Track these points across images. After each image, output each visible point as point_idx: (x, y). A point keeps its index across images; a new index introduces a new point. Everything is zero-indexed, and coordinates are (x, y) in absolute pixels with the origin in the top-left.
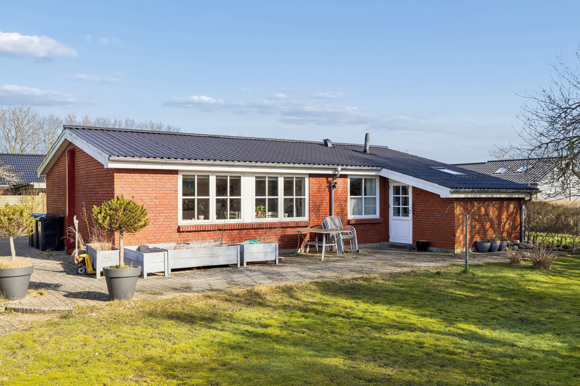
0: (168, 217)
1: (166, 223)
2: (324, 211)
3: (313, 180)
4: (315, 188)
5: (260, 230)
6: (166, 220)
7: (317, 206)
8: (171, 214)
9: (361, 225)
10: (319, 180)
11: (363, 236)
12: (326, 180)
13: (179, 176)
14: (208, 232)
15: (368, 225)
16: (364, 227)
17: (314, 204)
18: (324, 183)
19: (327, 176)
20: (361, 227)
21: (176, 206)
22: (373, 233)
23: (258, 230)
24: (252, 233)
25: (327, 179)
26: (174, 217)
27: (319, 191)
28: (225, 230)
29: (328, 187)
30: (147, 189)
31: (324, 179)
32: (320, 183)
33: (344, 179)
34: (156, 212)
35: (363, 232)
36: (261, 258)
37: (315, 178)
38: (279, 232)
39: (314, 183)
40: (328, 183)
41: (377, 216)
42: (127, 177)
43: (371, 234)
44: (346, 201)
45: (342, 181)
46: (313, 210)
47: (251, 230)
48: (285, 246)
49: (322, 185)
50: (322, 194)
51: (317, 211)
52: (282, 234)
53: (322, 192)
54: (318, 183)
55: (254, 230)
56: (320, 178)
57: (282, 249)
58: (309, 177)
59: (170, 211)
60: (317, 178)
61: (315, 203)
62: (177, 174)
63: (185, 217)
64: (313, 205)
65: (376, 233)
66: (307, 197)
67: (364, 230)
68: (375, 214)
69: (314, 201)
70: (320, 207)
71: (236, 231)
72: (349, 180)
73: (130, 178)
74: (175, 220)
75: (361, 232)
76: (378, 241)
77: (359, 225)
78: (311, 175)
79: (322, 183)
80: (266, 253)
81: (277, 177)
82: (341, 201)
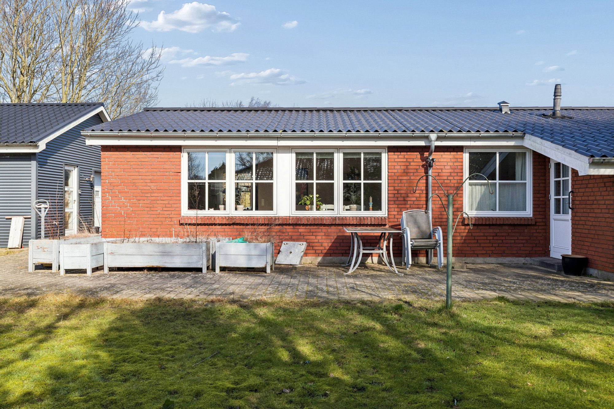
0: (167, 206)
1: (165, 213)
2: (416, 203)
3: (395, 156)
4: (399, 168)
5: (301, 227)
6: (165, 209)
7: (403, 195)
8: (171, 202)
9: (492, 227)
10: (406, 157)
11: (494, 245)
12: (419, 156)
13: (182, 154)
14: (223, 227)
15: (507, 228)
16: (498, 231)
17: (396, 192)
18: (415, 160)
19: (421, 150)
20: (491, 231)
21: (177, 191)
22: (517, 241)
23: (298, 227)
24: (288, 230)
25: (422, 155)
26: (175, 206)
27: (406, 172)
28: (247, 225)
29: (423, 166)
30: (141, 170)
31: (417, 155)
32: (409, 160)
33: (455, 153)
34: (153, 198)
35: (495, 238)
36: (243, 264)
37: (399, 153)
38: (334, 232)
39: (396, 160)
40: (423, 161)
41: (528, 212)
42: (116, 157)
43: (513, 241)
44: (459, 187)
45: (451, 157)
46: (395, 201)
47: (288, 227)
48: (343, 252)
49: (412, 164)
50: (412, 178)
51: (403, 202)
52: (340, 234)
53: (412, 174)
54: (405, 160)
55: (291, 227)
56: (408, 153)
57: (339, 256)
58: (389, 152)
59: (169, 198)
60: (402, 153)
61: (398, 190)
62: (181, 151)
63: (191, 206)
64: (394, 194)
65: (524, 241)
66: (384, 181)
67: (498, 234)
68: (524, 209)
69: (397, 188)
70: (408, 197)
71: (263, 227)
72: (466, 157)
73: (119, 157)
74: (177, 209)
75: (492, 238)
76: (530, 255)
77: (487, 227)
78: (391, 149)
79: (411, 160)
80: (249, 257)
81: (332, 154)
82: (449, 188)
